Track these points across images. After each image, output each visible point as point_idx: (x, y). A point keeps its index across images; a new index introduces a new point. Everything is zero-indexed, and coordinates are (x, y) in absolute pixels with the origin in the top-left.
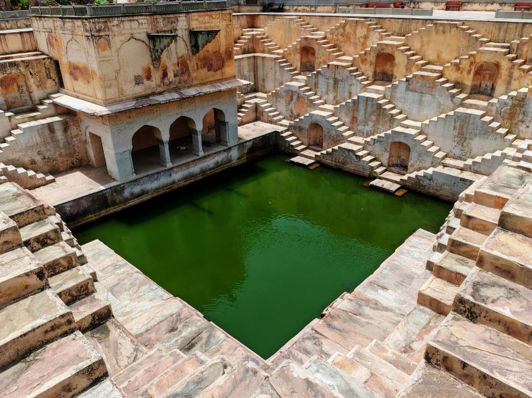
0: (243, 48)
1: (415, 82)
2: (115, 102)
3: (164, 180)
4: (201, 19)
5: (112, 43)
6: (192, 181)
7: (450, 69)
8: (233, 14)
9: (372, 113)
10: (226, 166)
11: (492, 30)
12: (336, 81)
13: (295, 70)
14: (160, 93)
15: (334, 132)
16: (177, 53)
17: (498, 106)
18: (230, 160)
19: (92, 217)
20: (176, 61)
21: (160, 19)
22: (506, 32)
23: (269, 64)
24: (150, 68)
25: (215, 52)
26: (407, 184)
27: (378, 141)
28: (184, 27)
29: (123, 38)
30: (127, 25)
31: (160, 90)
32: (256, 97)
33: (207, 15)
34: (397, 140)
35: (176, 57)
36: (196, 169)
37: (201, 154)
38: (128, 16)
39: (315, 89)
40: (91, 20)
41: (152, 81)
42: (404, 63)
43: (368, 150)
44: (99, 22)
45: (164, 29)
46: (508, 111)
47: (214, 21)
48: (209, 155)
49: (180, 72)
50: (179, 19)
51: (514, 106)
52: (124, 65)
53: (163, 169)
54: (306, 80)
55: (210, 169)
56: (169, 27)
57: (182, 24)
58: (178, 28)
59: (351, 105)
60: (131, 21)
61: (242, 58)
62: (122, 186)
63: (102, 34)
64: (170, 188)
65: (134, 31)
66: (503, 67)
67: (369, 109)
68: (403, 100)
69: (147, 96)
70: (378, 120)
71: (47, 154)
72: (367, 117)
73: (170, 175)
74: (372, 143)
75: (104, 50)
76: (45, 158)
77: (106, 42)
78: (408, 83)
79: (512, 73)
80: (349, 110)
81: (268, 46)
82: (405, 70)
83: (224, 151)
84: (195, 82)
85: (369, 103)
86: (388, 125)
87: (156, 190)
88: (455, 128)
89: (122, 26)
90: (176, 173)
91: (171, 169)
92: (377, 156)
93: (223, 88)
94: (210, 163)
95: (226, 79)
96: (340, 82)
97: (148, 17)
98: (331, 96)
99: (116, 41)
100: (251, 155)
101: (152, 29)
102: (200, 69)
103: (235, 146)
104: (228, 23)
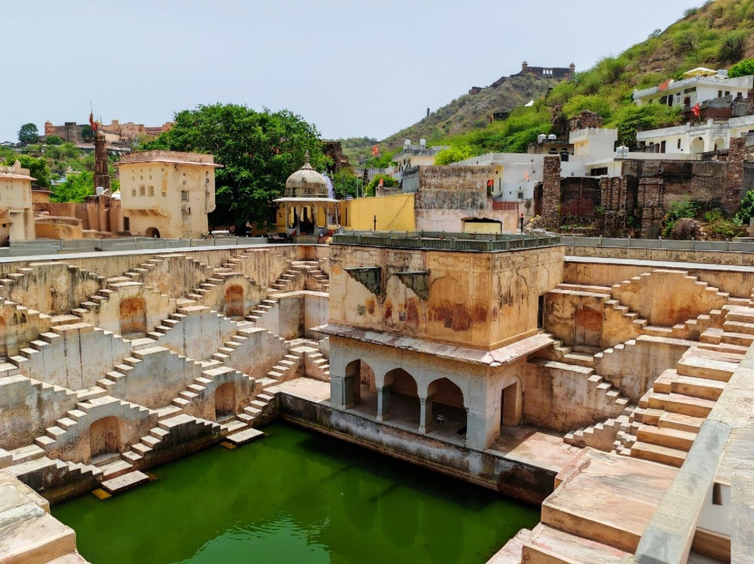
3: (368, 432)
4: (441, 260)
16: (405, 293)
18: (465, 468)
20: (403, 302)
21: (392, 253)
31: (379, 328)
33: (452, 256)
35: (404, 298)
36: (413, 445)
41: (375, 316)
44: (337, 249)
45: (394, 264)
47: (462, 265)
50: (413, 256)
52: (350, 292)
55: (431, 460)
56: (400, 263)
58: (410, 265)
60: (363, 251)
62: (330, 410)
63: (337, 259)
65: (364, 261)
75: (337, 273)
77: (340, 267)
83: (457, 447)
87: (361, 438)
89: (354, 254)
90: (385, 433)
91: (380, 424)
97: (379, 250)
100: (508, 486)
101: (381, 262)
102: (433, 320)
103: (478, 452)
104: (484, 270)
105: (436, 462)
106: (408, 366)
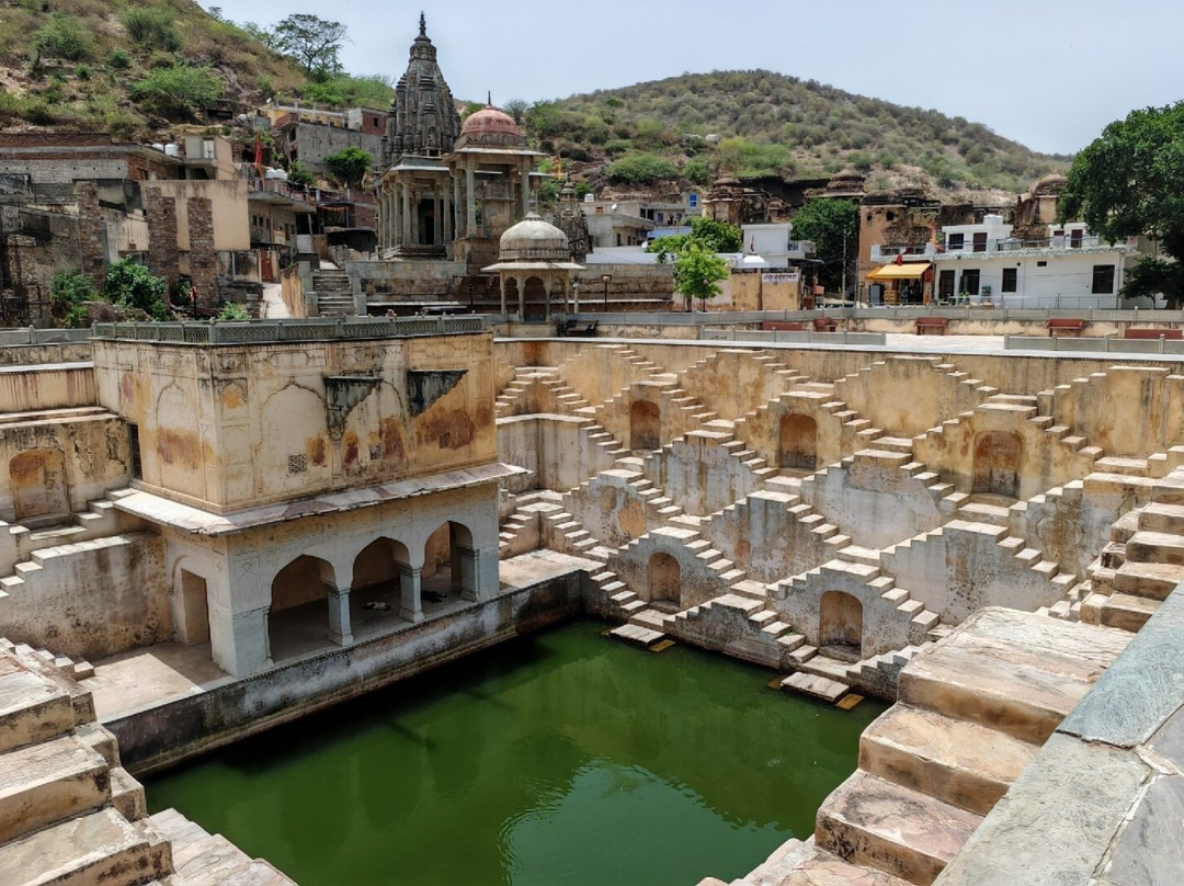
0: (515, 403)
1: (859, 471)
2: (246, 508)
3: (335, 675)
4: (430, 350)
5: (250, 393)
6: (396, 677)
7: (927, 445)
8: (496, 340)
9: (779, 532)
10: (472, 646)
11: (1000, 372)
12: (703, 469)
13: (620, 446)
14: (340, 491)
15: (702, 573)
16: (379, 413)
17: (1029, 515)
18: (480, 633)
19: (164, 758)
20: (375, 427)
21: (350, 348)
22: (1027, 375)
23: (567, 435)
24: (322, 441)
25: (456, 412)
26: (861, 681)
27: (793, 588)
28: (396, 365)
29: (274, 383)
30: (284, 359)
31: (339, 483)
32: (539, 500)
33: (444, 343)
34: (833, 587)
35: (377, 420)
36: (404, 650)
37: (419, 617)
38: (288, 344)
39: (661, 483)
40: (215, 350)
41: (326, 466)
42: (835, 432)
43: (773, 609)
44: (229, 355)
45: (356, 368)
46: (1052, 526)
47: (457, 353)
48: (436, 621)
49: (383, 450)
50: (388, 349)
51: (1060, 516)
52: (270, 435)
53: (335, 649)
54: (642, 467)
55: (436, 652)
56: (368, 364)
57: (393, 359)
58: (384, 366)
59: (735, 515)
60: (292, 352)
61: (513, 423)
62: (240, 686)
63: (234, 375)
64: (345, 693)
65: (297, 371)
66: (1028, 441)
67: (772, 524)
68: (840, 506)
69: (310, 496)
70: (791, 547)
71: (84, 617)
72: (768, 539)
73: (349, 664)
74: (782, 595)
75: (234, 405)
76: (79, 625)
77: (240, 390)
78: (845, 472)
79: (1049, 452)
80: (732, 526)
81: (566, 399)
82: (838, 447)
83: (469, 611)
84: (413, 469)
85: (770, 511)
86: (813, 557)
87: (315, 697)
88: (948, 562)
89: (273, 361)
90: (361, 658)
91: (351, 650)
92: (794, 622)
93: (470, 481)
94: (437, 637)
95: (478, 463)
96: (711, 471)
97: (327, 346)
98: (695, 497)
99: (260, 389)
100: (527, 622)
101: (333, 368)
102: (424, 443)
103: (492, 601)
104: (484, 357)
105: (443, 651)
106: (392, 529)
